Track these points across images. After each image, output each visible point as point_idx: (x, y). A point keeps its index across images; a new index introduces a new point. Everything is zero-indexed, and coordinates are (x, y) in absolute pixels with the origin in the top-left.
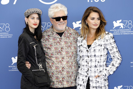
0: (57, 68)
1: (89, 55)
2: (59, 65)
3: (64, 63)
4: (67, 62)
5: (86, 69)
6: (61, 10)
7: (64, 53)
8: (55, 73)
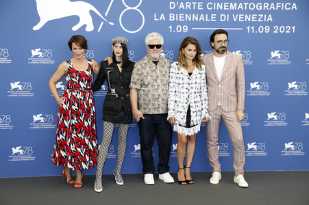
0: (153, 95)
1: (190, 82)
2: (155, 93)
3: (160, 91)
4: (163, 90)
5: (186, 96)
6: (155, 39)
7: (159, 81)
8: (151, 100)
